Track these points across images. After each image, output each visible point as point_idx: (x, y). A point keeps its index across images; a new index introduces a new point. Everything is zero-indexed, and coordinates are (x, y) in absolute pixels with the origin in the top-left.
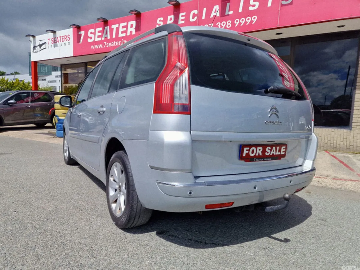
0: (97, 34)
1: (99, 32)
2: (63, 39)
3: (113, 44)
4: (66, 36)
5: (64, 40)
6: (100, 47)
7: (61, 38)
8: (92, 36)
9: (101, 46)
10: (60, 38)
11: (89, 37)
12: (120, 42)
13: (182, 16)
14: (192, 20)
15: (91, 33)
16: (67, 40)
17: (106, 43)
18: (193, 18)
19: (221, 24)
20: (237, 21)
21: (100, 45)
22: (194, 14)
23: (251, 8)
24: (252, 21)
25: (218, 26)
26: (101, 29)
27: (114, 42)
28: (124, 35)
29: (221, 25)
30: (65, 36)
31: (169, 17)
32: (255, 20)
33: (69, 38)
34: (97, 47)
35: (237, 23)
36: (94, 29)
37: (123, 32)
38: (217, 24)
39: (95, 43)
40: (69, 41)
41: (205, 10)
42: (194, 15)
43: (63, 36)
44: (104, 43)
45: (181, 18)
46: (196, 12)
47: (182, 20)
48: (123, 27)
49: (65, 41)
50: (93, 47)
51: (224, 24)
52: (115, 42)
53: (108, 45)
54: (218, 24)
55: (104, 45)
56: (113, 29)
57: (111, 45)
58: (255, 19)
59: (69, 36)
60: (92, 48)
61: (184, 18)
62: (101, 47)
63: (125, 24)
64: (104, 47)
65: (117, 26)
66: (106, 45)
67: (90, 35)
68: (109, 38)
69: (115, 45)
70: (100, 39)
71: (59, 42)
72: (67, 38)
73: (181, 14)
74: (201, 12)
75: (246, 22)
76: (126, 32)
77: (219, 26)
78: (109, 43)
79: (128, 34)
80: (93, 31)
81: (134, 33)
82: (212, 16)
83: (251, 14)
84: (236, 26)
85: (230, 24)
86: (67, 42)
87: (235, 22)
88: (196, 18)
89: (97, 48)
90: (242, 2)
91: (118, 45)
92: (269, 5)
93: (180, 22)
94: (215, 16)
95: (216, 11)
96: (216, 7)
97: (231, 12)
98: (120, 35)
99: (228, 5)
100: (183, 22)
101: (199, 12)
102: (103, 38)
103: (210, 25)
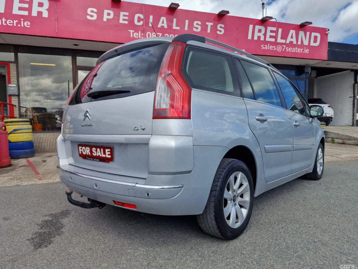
3: (1, 22)
12: (15, 22)
13: (124, 16)
14: (136, 23)
18: (139, 21)
22: (139, 18)
23: (195, 30)
28: (25, 13)
31: (106, 12)
37: (21, 9)
38: (165, 35)
41: (151, 17)
42: (139, 20)
45: (122, 17)
46: (141, 16)
47: (124, 20)
48: (22, 2)
51: (172, 36)
52: (4, 20)
54: (167, 36)
61: (127, 18)
69: (4, 24)
73: (122, 13)
76: (30, 10)
79: (34, 14)
81: (45, 14)
82: (159, 26)
88: (141, 22)
90: (187, 21)
91: (12, 25)
92: (209, 31)
93: (121, 21)
94: (163, 27)
95: (163, 22)
96: (163, 19)
97: (178, 28)
98: (16, 11)
99: (175, 20)
100: (126, 22)
101: (145, 18)
103: (158, 34)
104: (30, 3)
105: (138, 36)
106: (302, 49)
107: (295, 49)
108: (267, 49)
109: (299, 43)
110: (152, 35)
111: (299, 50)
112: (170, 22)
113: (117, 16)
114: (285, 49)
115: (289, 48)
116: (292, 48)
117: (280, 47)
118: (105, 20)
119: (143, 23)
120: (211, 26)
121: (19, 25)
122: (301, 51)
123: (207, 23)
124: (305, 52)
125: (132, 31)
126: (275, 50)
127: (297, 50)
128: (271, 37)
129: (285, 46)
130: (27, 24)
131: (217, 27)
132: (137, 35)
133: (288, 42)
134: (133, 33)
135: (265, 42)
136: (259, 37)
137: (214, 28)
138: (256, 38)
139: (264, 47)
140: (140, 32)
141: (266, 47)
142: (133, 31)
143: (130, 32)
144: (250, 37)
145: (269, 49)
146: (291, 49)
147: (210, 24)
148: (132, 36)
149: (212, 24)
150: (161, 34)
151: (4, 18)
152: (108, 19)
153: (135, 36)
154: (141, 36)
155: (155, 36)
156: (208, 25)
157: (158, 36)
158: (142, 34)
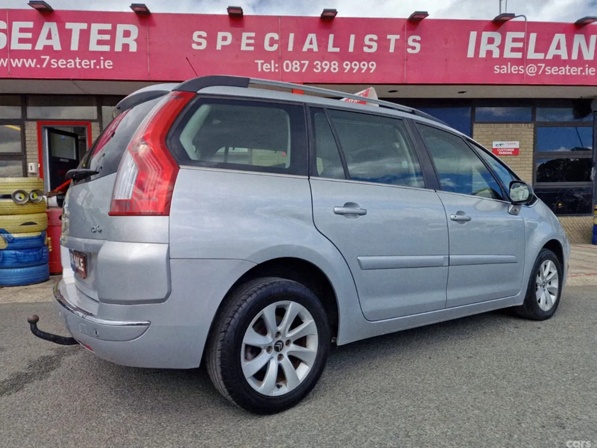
0: (16, 35)
1: (23, 30)
3: (73, 64)
6: (27, 66)
8: (2, 36)
9: (31, 63)
12: (92, 62)
13: (249, 38)
14: (267, 47)
17: (48, 58)
18: (271, 45)
19: (321, 64)
20: (347, 65)
21: (30, 60)
22: (272, 39)
23: (366, 50)
24: (369, 69)
25: (317, 66)
26: (30, 25)
27: (74, 59)
28: (106, 48)
29: (321, 66)
31: (220, 35)
32: (374, 68)
34: (17, 63)
35: (348, 67)
36: (5, 21)
37: (101, 42)
38: (315, 63)
39: (9, 53)
41: (292, 36)
42: (272, 42)
44: (42, 57)
45: (244, 41)
46: (275, 36)
47: (248, 45)
48: (102, 32)
50: (2, 62)
51: (326, 65)
52: (78, 60)
53: (55, 64)
54: (317, 64)
55: (41, 61)
56: (70, 31)
57: (66, 65)
58: (373, 66)
61: (252, 41)
62: (33, 65)
63: (108, 26)
64: (44, 66)
65: (84, 26)
66: (49, 63)
68: (57, 47)
69: (78, 67)
70: (27, 47)
73: (245, 35)
74: (284, 39)
75: (360, 69)
76: (112, 43)
77: (319, 67)
78: (58, 60)
79: (118, 48)
80: (2, 25)
82: (305, 49)
83: (369, 57)
84: (346, 71)
85: (336, 67)
87: (345, 66)
88: (276, 46)
89: (20, 65)
90: (352, 37)
91: (88, 67)
92: (392, 50)
93: (244, 48)
94: (310, 50)
95: (311, 43)
96: (312, 36)
97: (337, 50)
98: (93, 47)
99: (331, 37)
100: (252, 48)
101: (281, 38)
102: (39, 47)
103: (303, 62)
104: (113, 33)
105: (271, 69)
106: (582, 68)
107: (566, 70)
108: (505, 72)
109: (575, 56)
110: (292, 66)
111: (575, 71)
113: (237, 39)
114: (544, 71)
115: (552, 68)
116: (559, 67)
117: (533, 68)
118: (219, 47)
119: (278, 47)
120: (396, 40)
121: (98, 67)
122: (577, 72)
123: (389, 37)
124: (587, 74)
125: (260, 62)
126: (523, 74)
127: (569, 70)
128: (514, 50)
129: (543, 65)
130: (108, 64)
131: (407, 41)
132: (269, 67)
133: (550, 56)
134: (262, 64)
135: (502, 61)
136: (489, 53)
137: (402, 45)
138: (482, 54)
139: (500, 69)
140: (273, 62)
141: (505, 70)
142: (263, 61)
143: (257, 63)
144: (471, 54)
145: (509, 72)
146: (557, 70)
147: (393, 38)
148: (260, 70)
149: (398, 37)
150: (307, 62)
151: (77, 58)
152: (223, 46)
153: (265, 70)
154: (275, 68)
155: (297, 66)
156: (390, 40)
157: (302, 66)
158: (277, 65)
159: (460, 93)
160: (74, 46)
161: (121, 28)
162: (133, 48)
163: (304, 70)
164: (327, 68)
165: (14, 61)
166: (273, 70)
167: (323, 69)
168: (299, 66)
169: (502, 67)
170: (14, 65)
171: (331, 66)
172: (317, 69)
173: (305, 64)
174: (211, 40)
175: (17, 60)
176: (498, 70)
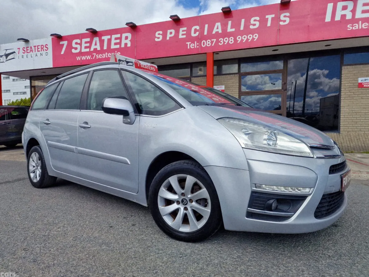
0: (84, 45)
1: (86, 43)
2: (38, 48)
3: (104, 56)
4: (43, 45)
5: (39, 50)
6: (87, 59)
7: (36, 47)
8: (78, 46)
9: (89, 57)
10: (34, 47)
11: (73, 47)
12: (112, 54)
13: (183, 31)
14: (193, 35)
15: (76, 43)
16: (44, 50)
17: (95, 54)
18: (195, 33)
19: (224, 39)
20: (239, 38)
21: (88, 56)
22: (195, 29)
23: (252, 27)
24: (253, 39)
25: (221, 41)
26: (88, 40)
27: (105, 53)
28: (118, 46)
29: (223, 41)
30: (41, 46)
31: (169, 31)
32: (256, 38)
33: (47, 48)
34: (84, 58)
35: (240, 40)
36: (79, 39)
37: (116, 44)
38: (220, 40)
39: (81, 54)
40: (47, 51)
41: (206, 26)
42: (196, 31)
43: (39, 46)
44: (93, 54)
45: (181, 33)
46: (198, 27)
47: (183, 35)
48: (116, 39)
49: (41, 51)
50: (78, 58)
51: (226, 40)
52: (106, 54)
53: (98, 57)
54: (221, 40)
55: (92, 56)
56: (104, 40)
57: (102, 56)
58: (256, 37)
59: (46, 46)
60: (78, 60)
61: (185, 32)
62: (90, 58)
63: (119, 36)
64: (94, 58)
65: (109, 37)
66: (96, 57)
67: (74, 45)
68: (99, 49)
69: (107, 57)
70: (88, 50)
71: (34, 51)
72: (45, 48)
73: (181, 30)
74: (202, 29)
75: (248, 39)
76: (120, 44)
78: (99, 55)
79: (123, 46)
80: (78, 41)
82: (214, 32)
83: (253, 32)
84: (238, 42)
85: (232, 40)
86: (44, 53)
87: (238, 39)
88: (197, 33)
89: (85, 59)
90: (243, 21)
91: (110, 56)
92: (269, 24)
93: (181, 36)
94: (217, 32)
95: (218, 28)
96: (218, 24)
97: (233, 30)
98: (113, 47)
99: (230, 23)
100: (185, 36)
101: (200, 28)
102: (92, 49)
103: (212, 40)
104: (120, 38)
105: (194, 46)
108: (357, 28)
110: (207, 43)
112: (224, 26)
113: (177, 32)
118: (168, 38)
119: (199, 34)
120: (272, 18)
123: (267, 17)
125: (188, 43)
128: (364, 12)
131: (280, 18)
132: (194, 45)
134: (190, 44)
135: (354, 21)
136: (343, 16)
137: (276, 20)
138: (338, 18)
139: (352, 26)
140: (196, 42)
141: (356, 27)
142: (190, 43)
143: (187, 44)
144: (328, 19)
145: (360, 28)
147: (270, 17)
148: (189, 48)
149: (273, 16)
150: (215, 40)
151: (106, 53)
152: (170, 38)
153: (192, 48)
154: (197, 45)
155: (210, 43)
156: (268, 19)
157: (212, 42)
158: (198, 44)
159: (326, 46)
160: (105, 47)
161: (124, 35)
162: (129, 45)
163: (213, 45)
164: (227, 41)
165: (78, 57)
166: (196, 47)
167: (224, 42)
168: (211, 43)
169: (354, 25)
170: (83, 59)
171: (229, 40)
172: (221, 43)
173: (213, 41)
174: (165, 35)
175: (84, 57)
176: (351, 28)
